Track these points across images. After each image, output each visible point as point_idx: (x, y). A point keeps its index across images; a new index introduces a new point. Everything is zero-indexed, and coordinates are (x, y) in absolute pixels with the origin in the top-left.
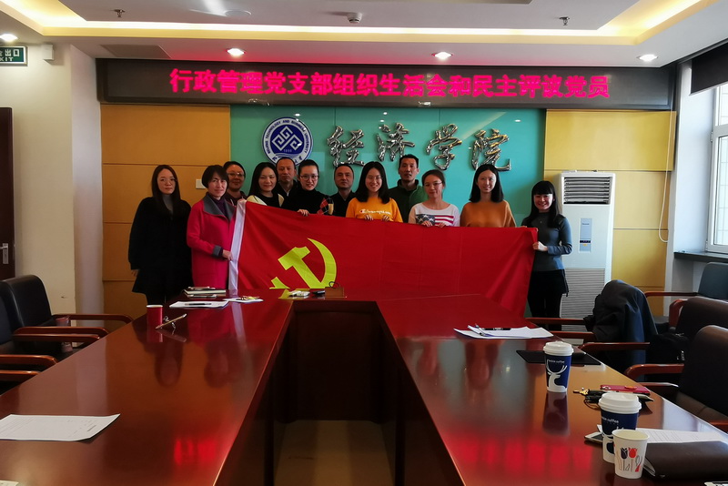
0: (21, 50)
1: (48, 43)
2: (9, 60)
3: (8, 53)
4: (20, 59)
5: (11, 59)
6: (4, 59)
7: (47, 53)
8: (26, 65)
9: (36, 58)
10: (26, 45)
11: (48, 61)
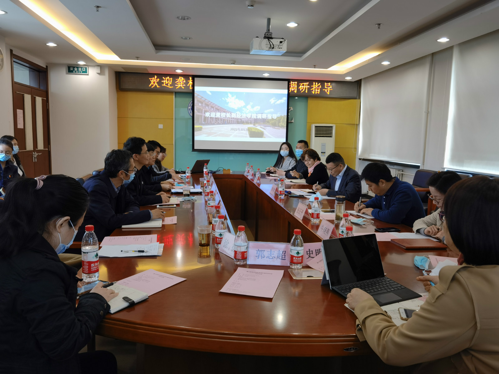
0: (86, 68)
1: (98, 66)
2: (80, 72)
3: (80, 69)
4: (85, 72)
5: (81, 72)
6: (78, 72)
7: (97, 70)
8: (88, 75)
9: (93, 72)
10: (88, 66)
11: (97, 73)
